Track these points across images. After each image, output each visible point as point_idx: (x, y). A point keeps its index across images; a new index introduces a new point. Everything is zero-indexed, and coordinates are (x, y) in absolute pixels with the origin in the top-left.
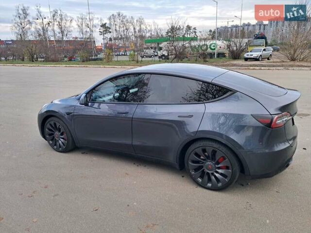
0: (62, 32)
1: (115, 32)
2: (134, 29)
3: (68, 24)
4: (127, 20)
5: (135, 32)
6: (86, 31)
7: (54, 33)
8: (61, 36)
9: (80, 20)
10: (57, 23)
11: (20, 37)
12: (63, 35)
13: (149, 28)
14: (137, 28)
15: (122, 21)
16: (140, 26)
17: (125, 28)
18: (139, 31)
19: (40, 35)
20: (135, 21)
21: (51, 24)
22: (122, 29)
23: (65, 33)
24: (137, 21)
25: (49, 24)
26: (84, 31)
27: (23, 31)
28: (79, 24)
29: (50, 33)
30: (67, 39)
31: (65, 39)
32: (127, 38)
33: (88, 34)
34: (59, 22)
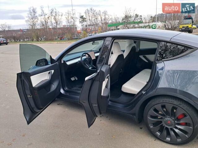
0: (56, 23)
1: (89, 21)
2: (101, 18)
3: (60, 17)
4: (96, 13)
5: (102, 20)
6: (71, 21)
7: (51, 23)
8: (56, 25)
9: (67, 14)
10: (54, 17)
11: (31, 27)
12: (57, 25)
13: (110, 17)
14: (103, 18)
15: (93, 14)
16: (105, 16)
17: (95, 18)
18: (104, 20)
19: (43, 25)
20: (102, 13)
21: (49, 18)
22: (94, 19)
23: (58, 23)
24: (103, 13)
25: (48, 18)
27: (33, 23)
28: (67, 16)
29: (49, 24)
30: (59, 27)
31: (58, 27)
32: (97, 24)
33: (72, 23)
34: (55, 17)
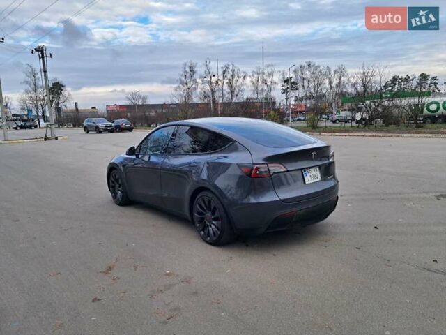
0: (232, 92)
1: (301, 88)
2: (330, 83)
3: (240, 80)
4: (320, 71)
5: (331, 87)
6: (263, 89)
7: (223, 95)
8: (230, 97)
9: (256, 76)
10: (227, 81)
11: (184, 99)
12: (232, 96)
13: (352, 81)
14: (335, 82)
15: (313, 73)
16: (340, 79)
17: (316, 83)
18: (338, 86)
19: (206, 97)
20: (332, 72)
21: (220, 83)
22: (313, 84)
23: (236, 93)
24: (335, 72)
25: (217, 82)
26: (260, 89)
27: (187, 93)
28: (254, 80)
29: (217, 95)
30: (237, 101)
31: (235, 100)
32: (320, 97)
33: (265, 93)
34: (229, 80)
